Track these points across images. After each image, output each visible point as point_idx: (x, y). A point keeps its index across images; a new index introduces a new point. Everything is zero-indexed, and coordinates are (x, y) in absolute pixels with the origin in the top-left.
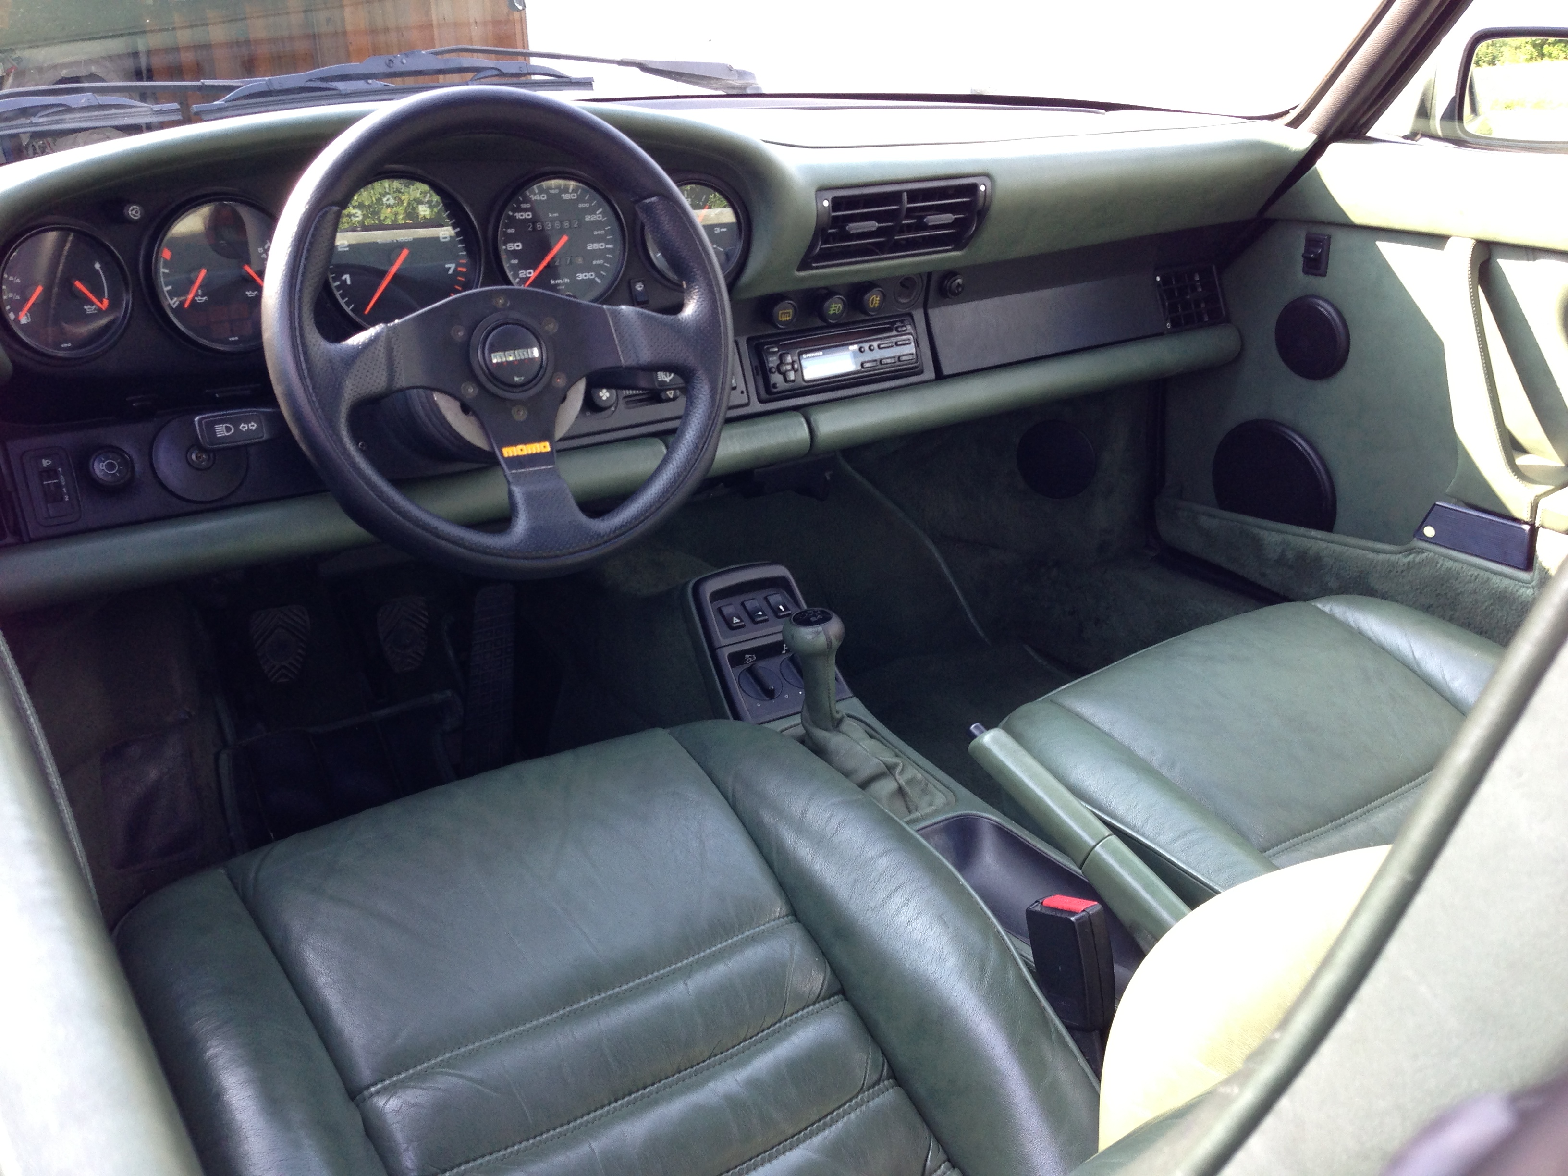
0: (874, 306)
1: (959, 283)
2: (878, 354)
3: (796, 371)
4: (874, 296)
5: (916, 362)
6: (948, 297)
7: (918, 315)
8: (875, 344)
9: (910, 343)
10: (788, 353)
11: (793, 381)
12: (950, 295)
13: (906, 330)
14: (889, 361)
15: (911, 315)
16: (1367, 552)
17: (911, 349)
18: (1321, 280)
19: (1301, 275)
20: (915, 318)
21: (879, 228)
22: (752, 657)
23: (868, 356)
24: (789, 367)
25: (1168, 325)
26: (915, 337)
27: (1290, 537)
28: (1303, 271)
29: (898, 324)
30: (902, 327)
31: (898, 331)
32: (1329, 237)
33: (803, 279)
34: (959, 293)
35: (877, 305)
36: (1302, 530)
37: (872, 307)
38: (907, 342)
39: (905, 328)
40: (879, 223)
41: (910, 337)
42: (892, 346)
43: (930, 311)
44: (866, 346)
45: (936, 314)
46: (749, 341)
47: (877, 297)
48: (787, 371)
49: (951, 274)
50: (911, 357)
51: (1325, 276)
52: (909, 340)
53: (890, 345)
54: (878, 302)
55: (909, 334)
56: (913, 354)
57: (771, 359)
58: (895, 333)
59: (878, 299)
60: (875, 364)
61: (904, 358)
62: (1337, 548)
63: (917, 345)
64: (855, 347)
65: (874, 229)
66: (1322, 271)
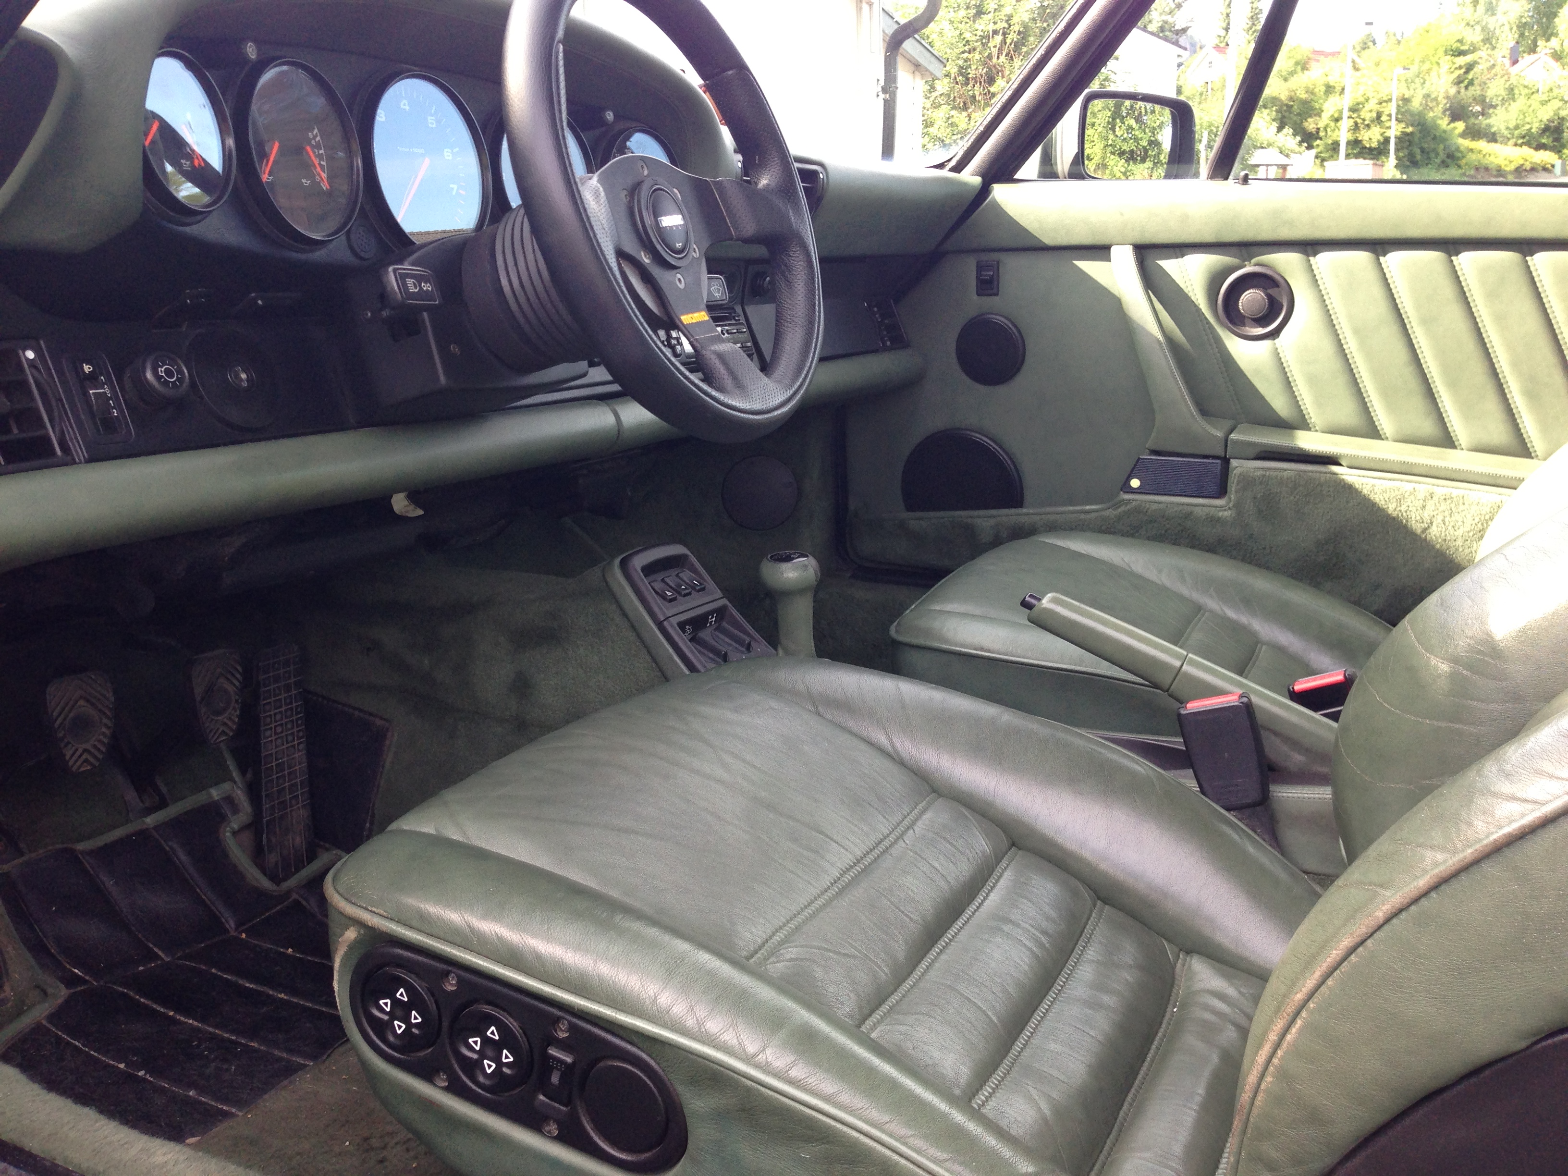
1: (769, 281)
6: (759, 296)
7: (739, 309)
8: (724, 330)
15: (734, 309)
18: (996, 298)
19: (975, 297)
20: (738, 312)
22: (690, 629)
28: (977, 294)
31: (736, 320)
32: (998, 262)
39: (739, 318)
43: (746, 308)
45: (750, 311)
48: (675, 345)
49: (762, 273)
51: (997, 294)
57: (661, 333)
58: (734, 322)
66: (995, 291)
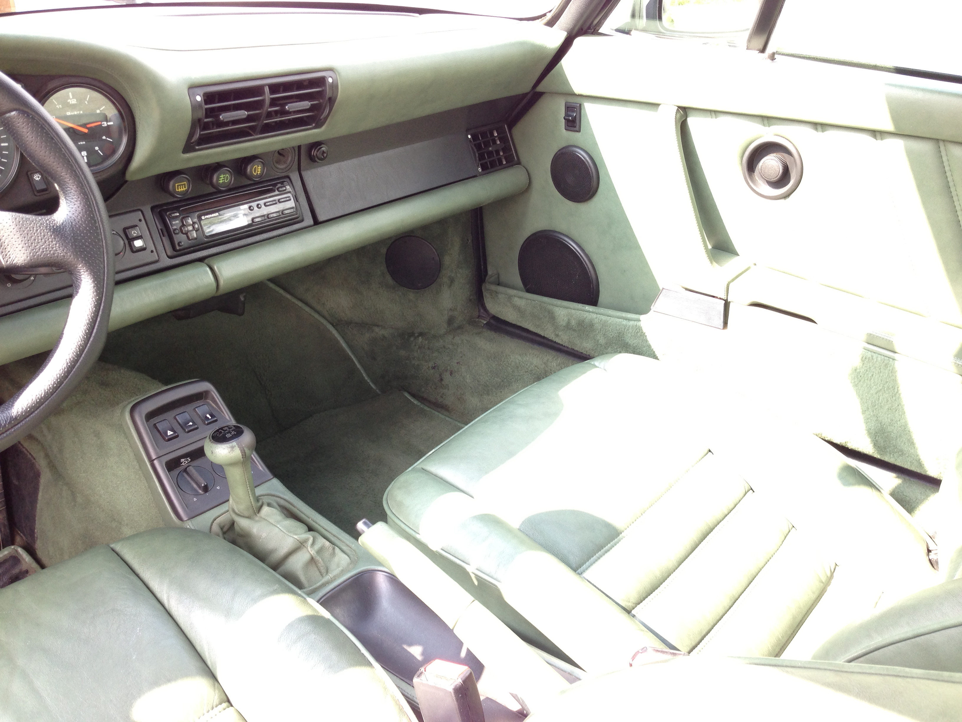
0: (257, 173)
1: (323, 151)
2: (265, 211)
3: (197, 231)
4: (256, 166)
5: (297, 214)
6: (316, 162)
7: (295, 177)
8: (262, 202)
9: (290, 200)
10: (188, 217)
11: (196, 239)
12: (318, 160)
13: (286, 190)
14: (275, 215)
15: (288, 177)
16: (622, 320)
17: (291, 204)
18: (577, 133)
19: (564, 131)
20: (293, 179)
21: (248, 115)
22: (187, 460)
23: (257, 213)
24: (190, 228)
25: (480, 169)
26: (294, 194)
27: (573, 311)
28: (565, 129)
29: (279, 185)
30: (281, 187)
31: (279, 191)
32: (580, 105)
33: (189, 159)
34: (325, 158)
35: (259, 172)
36: (580, 306)
37: (255, 174)
38: (288, 199)
39: (284, 188)
40: (248, 111)
41: (289, 195)
42: (276, 203)
43: (303, 173)
44: (254, 204)
45: (308, 175)
46: (153, 209)
47: (258, 166)
48: (188, 231)
49: (317, 145)
50: (292, 210)
51: (579, 131)
52: (289, 197)
53: (274, 202)
54: (259, 170)
55: (289, 192)
56: (293, 208)
57: (174, 223)
58: (277, 192)
59: (259, 168)
60: (263, 218)
61: (286, 212)
62: (603, 318)
63: (296, 199)
64: (246, 206)
65: (245, 117)
66: (577, 129)
